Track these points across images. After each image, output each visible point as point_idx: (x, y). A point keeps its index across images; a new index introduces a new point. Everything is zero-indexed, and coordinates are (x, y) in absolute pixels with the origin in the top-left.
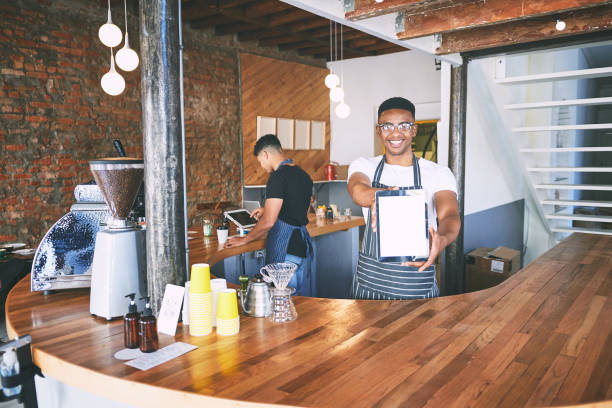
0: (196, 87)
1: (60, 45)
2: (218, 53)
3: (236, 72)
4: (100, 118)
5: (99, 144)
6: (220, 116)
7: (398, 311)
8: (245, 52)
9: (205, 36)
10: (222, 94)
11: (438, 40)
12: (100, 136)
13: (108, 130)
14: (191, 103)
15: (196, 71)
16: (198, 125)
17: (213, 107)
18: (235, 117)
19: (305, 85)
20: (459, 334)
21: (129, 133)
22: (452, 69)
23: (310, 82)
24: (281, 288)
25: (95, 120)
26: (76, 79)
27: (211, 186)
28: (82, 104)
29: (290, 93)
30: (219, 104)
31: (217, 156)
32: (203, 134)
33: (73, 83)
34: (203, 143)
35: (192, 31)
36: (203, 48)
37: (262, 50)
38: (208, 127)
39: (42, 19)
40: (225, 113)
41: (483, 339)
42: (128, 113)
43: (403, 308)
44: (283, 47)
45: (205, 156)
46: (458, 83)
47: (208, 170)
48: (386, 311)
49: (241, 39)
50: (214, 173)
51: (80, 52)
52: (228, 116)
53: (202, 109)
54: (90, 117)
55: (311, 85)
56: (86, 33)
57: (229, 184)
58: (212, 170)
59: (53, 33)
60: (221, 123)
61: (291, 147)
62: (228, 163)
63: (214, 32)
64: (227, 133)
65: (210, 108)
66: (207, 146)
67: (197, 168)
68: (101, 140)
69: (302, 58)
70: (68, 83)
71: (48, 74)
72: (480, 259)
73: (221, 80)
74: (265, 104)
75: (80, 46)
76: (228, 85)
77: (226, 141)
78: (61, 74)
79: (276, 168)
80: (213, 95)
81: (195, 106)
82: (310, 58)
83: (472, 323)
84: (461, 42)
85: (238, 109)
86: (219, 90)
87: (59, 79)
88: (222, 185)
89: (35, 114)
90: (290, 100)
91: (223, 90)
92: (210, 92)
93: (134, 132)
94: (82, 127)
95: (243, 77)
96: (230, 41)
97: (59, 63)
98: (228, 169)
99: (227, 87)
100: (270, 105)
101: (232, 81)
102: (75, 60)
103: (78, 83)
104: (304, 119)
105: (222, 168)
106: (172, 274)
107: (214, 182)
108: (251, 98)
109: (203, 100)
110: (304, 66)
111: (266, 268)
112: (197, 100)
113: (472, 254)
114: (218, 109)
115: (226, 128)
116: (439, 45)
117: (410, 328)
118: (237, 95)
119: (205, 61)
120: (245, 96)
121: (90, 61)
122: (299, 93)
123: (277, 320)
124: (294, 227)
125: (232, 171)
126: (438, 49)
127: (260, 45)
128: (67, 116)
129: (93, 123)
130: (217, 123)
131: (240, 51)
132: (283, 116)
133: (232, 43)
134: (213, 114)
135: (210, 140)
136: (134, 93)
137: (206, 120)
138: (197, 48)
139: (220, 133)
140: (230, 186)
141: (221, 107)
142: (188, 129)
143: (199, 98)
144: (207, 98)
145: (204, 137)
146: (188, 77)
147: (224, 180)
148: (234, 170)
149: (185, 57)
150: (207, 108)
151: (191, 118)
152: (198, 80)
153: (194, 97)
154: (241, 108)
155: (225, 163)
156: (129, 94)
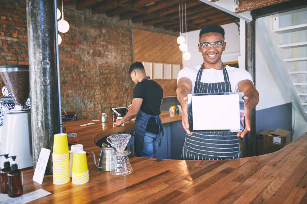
0: (109, 47)
2: (121, 29)
3: (131, 39)
6: (122, 62)
7: (205, 168)
8: (136, 28)
9: (114, 20)
10: (124, 51)
11: (237, 4)
14: (107, 55)
15: (109, 39)
16: (110, 67)
17: (119, 57)
18: (131, 63)
19: (168, 46)
20: (248, 187)
21: (74, 71)
22: (246, 25)
23: (171, 44)
24: (121, 152)
27: (118, 98)
29: (160, 50)
31: (121, 83)
32: (113, 72)
34: (113, 76)
35: (107, 18)
36: (113, 27)
37: (145, 28)
38: (117, 68)
40: (125, 60)
41: (268, 192)
42: (73, 60)
43: (210, 166)
44: (156, 25)
45: (114, 83)
46: (250, 32)
47: (116, 90)
48: (197, 168)
49: (134, 22)
50: (120, 92)
52: (127, 62)
53: (113, 58)
55: (172, 46)
57: (128, 98)
58: (118, 90)
60: (123, 66)
61: (161, 79)
62: (127, 87)
63: (119, 18)
64: (126, 71)
65: (117, 58)
66: (115, 77)
67: (110, 90)
69: (167, 31)
72: (266, 136)
73: (123, 43)
74: (147, 56)
76: (127, 46)
77: (126, 75)
79: (140, 81)
80: (119, 51)
81: (109, 57)
82: (171, 32)
83: (259, 179)
84: (250, 4)
85: (132, 58)
86: (122, 49)
88: (124, 99)
89: (23, 61)
90: (161, 53)
91: (124, 48)
92: (117, 50)
93: (76, 70)
95: (135, 41)
96: (128, 23)
98: (127, 90)
99: (126, 47)
100: (150, 56)
101: (129, 43)
104: (168, 63)
105: (124, 89)
106: (46, 141)
107: (120, 96)
108: (139, 52)
109: (113, 53)
110: (168, 36)
111: (110, 137)
112: (110, 54)
113: (261, 133)
114: (122, 59)
115: (126, 68)
116: (237, 7)
117: (212, 181)
118: (132, 51)
119: (115, 33)
120: (136, 52)
122: (165, 50)
123: (118, 174)
124: (150, 116)
125: (129, 90)
126: (236, 9)
127: (144, 25)
130: (121, 66)
131: (133, 28)
132: (157, 62)
133: (129, 24)
134: (119, 61)
135: (117, 75)
136: (76, 50)
137: (115, 64)
138: (110, 27)
139: (123, 71)
140: (129, 99)
141: (123, 57)
142: (105, 69)
143: (111, 53)
144: (116, 52)
145: (114, 73)
146: (105, 42)
147: (125, 96)
148: (131, 90)
149: (104, 31)
150: (115, 58)
151: (107, 63)
152: (111, 43)
153: (108, 52)
154: (134, 57)
155: (126, 86)
156: (74, 51)
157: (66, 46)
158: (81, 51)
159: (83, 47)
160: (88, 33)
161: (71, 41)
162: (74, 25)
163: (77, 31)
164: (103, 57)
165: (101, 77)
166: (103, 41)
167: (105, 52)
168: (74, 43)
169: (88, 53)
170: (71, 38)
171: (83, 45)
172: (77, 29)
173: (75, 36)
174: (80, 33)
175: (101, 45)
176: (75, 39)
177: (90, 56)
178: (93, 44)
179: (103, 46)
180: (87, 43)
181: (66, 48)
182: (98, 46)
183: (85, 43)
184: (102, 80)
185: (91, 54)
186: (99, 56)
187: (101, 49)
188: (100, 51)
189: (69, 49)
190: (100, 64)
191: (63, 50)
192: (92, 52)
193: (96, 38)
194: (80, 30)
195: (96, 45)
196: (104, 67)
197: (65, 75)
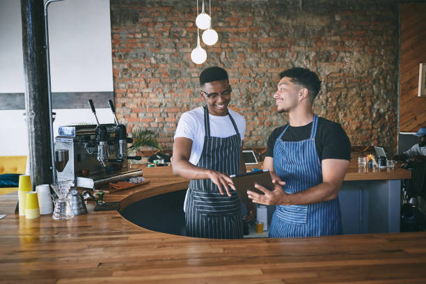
0: (347, 43)
1: (231, 27)
2: (374, 9)
4: (258, 77)
5: (256, 96)
6: (374, 67)
10: (377, 46)
12: (258, 90)
13: (264, 86)
14: (342, 58)
15: (348, 29)
16: (348, 76)
17: (366, 59)
18: (392, 67)
25: (254, 78)
26: (241, 50)
28: (245, 67)
30: (374, 54)
31: (369, 104)
32: (354, 84)
33: (239, 52)
34: (353, 92)
38: (361, 78)
39: (219, 11)
40: (380, 64)
45: (354, 105)
47: (358, 117)
50: (364, 119)
51: (245, 29)
52: (383, 66)
53: (353, 62)
54: (250, 76)
56: (250, 15)
57: (382, 130)
58: (362, 116)
59: (227, 19)
60: (375, 73)
62: (382, 110)
64: (381, 82)
65: (363, 61)
66: (358, 94)
67: (345, 115)
68: (259, 93)
70: (236, 54)
71: (222, 48)
73: (377, 33)
75: (245, 25)
76: (385, 37)
77: (380, 90)
78: (231, 48)
80: (366, 48)
81: (345, 60)
86: (374, 43)
87: (229, 52)
88: (373, 131)
91: (379, 42)
92: (364, 46)
94: (244, 84)
95: (404, 26)
97: (230, 39)
98: (380, 116)
99: (383, 39)
101: (391, 32)
102: (241, 36)
103: (243, 52)
105: (374, 115)
107: (364, 127)
108: (412, 47)
109: (355, 53)
112: (348, 54)
114: (372, 61)
115: (381, 77)
118: (396, 45)
119: (360, 18)
120: (404, 46)
121: (253, 35)
128: (234, 77)
129: (252, 80)
130: (370, 74)
134: (365, 66)
135: (362, 90)
136: (287, 55)
137: (357, 71)
138: (351, 8)
139: (374, 82)
140: (384, 133)
141: (376, 58)
142: (338, 80)
143: (350, 52)
144: (359, 52)
145: (354, 87)
146: (340, 35)
147: (375, 127)
148: (389, 117)
149: (337, 18)
150: (359, 61)
151: (340, 71)
152: (351, 37)
153: (345, 52)
154: (400, 57)
155: (378, 110)
156: (283, 56)
157: (270, 51)
158: (295, 56)
159: (297, 49)
160: (308, 25)
161: (279, 42)
162: (286, 17)
163: (290, 25)
164: (335, 61)
165: (329, 94)
166: (335, 35)
167: (338, 52)
168: (283, 45)
169: (307, 58)
170: (279, 38)
171: (299, 46)
172: (290, 21)
173: (287, 33)
174: (294, 27)
175: (331, 42)
176: (286, 38)
177: (310, 61)
178: (316, 43)
179: (335, 43)
180: (306, 41)
181: (271, 53)
182: (325, 44)
183: (302, 43)
184: (330, 100)
185: (311, 59)
186: (327, 61)
187: (331, 49)
188: (329, 52)
189: (276, 55)
190: (328, 73)
191: (267, 57)
192: (313, 54)
193: (322, 32)
194: (295, 22)
195: (322, 42)
196: (336, 78)
197: (268, 93)
